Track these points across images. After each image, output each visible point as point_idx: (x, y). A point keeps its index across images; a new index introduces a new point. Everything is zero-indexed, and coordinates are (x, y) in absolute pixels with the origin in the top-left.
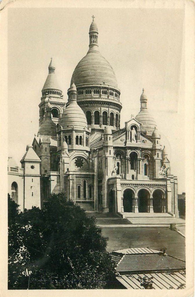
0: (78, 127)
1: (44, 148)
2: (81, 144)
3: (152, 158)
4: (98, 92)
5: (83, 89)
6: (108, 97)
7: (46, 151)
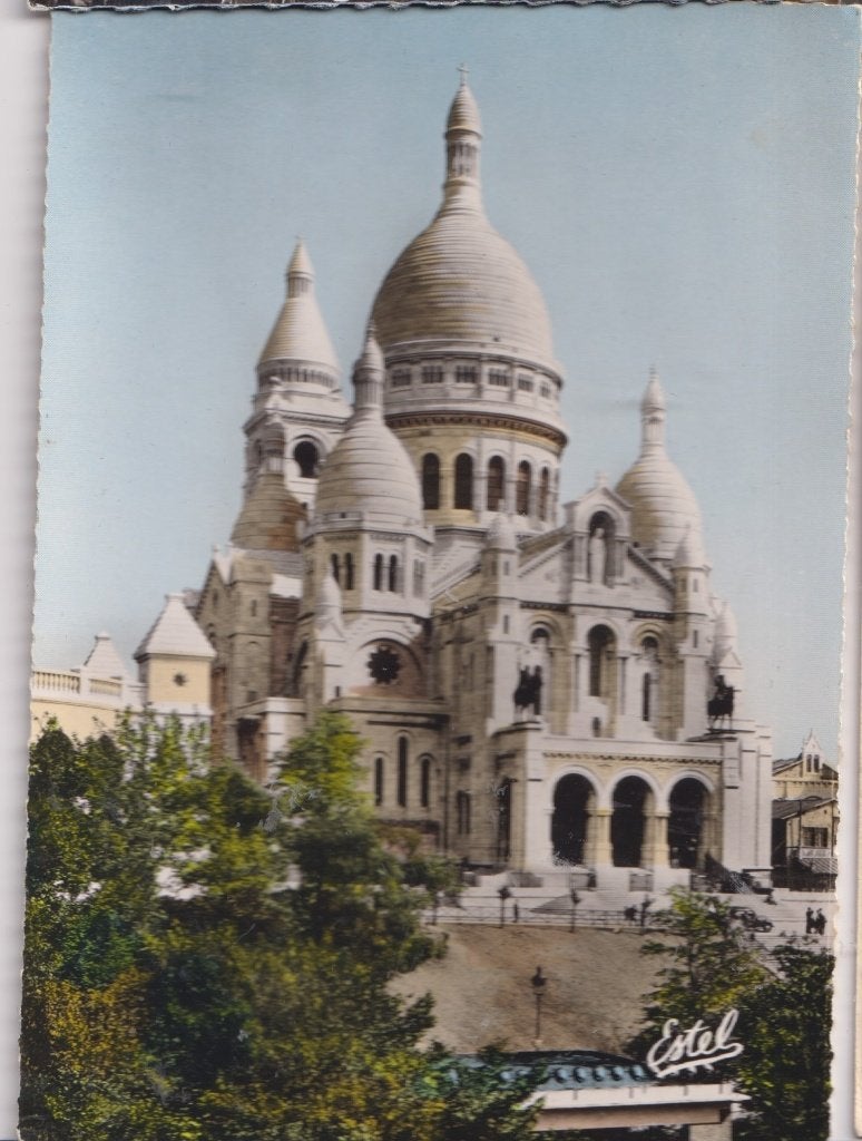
0: (384, 517)
1: (246, 603)
2: (392, 588)
3: (673, 651)
4: (470, 376)
5: (413, 363)
6: (511, 396)
7: (254, 615)
